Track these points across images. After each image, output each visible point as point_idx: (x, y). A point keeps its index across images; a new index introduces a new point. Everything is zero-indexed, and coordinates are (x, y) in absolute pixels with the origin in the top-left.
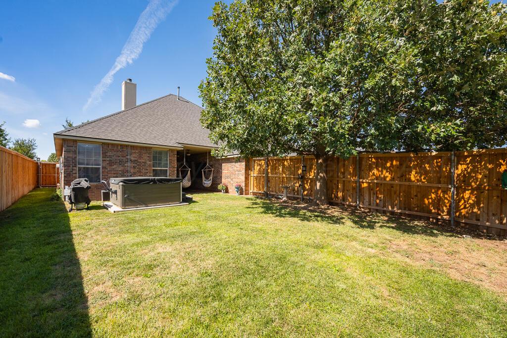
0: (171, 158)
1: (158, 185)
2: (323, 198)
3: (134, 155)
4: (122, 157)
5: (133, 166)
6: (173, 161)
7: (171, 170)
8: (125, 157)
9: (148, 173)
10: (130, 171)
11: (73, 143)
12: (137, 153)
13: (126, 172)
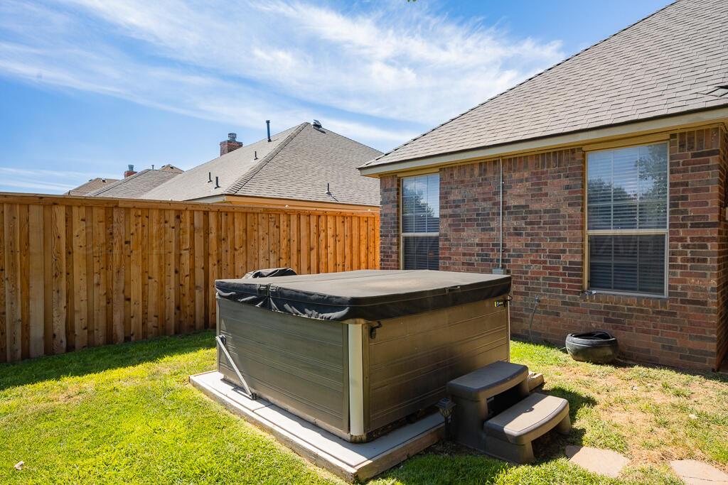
3: (518, 189)
4: (484, 200)
5: (515, 229)
6: (696, 190)
7: (682, 239)
8: (490, 199)
9: (564, 251)
10: (504, 245)
11: (393, 180)
12: (527, 180)
13: (492, 250)
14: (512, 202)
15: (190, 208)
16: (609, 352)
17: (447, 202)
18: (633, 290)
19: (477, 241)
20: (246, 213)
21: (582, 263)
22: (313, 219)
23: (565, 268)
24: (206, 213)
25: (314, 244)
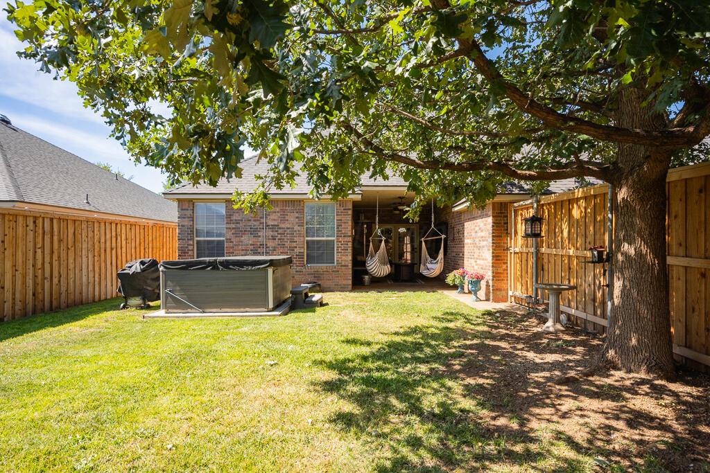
0: (339, 218)
1: (222, 273)
2: (634, 341)
3: (273, 217)
4: (255, 221)
5: (272, 236)
6: (345, 223)
7: (341, 242)
8: (258, 220)
9: (296, 247)
10: (266, 245)
11: (189, 204)
12: (278, 212)
13: (260, 247)
14: (271, 223)
15: (42, 216)
16: (318, 288)
17: (231, 220)
18: (324, 263)
19: (250, 242)
20: (75, 220)
21: (303, 253)
22: (113, 226)
23: (296, 255)
24: (52, 220)
25: (114, 245)
